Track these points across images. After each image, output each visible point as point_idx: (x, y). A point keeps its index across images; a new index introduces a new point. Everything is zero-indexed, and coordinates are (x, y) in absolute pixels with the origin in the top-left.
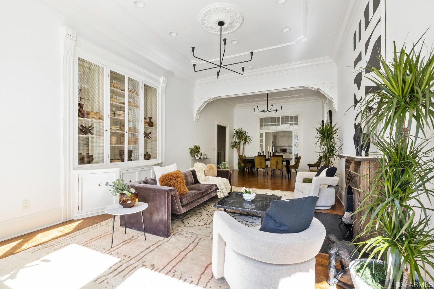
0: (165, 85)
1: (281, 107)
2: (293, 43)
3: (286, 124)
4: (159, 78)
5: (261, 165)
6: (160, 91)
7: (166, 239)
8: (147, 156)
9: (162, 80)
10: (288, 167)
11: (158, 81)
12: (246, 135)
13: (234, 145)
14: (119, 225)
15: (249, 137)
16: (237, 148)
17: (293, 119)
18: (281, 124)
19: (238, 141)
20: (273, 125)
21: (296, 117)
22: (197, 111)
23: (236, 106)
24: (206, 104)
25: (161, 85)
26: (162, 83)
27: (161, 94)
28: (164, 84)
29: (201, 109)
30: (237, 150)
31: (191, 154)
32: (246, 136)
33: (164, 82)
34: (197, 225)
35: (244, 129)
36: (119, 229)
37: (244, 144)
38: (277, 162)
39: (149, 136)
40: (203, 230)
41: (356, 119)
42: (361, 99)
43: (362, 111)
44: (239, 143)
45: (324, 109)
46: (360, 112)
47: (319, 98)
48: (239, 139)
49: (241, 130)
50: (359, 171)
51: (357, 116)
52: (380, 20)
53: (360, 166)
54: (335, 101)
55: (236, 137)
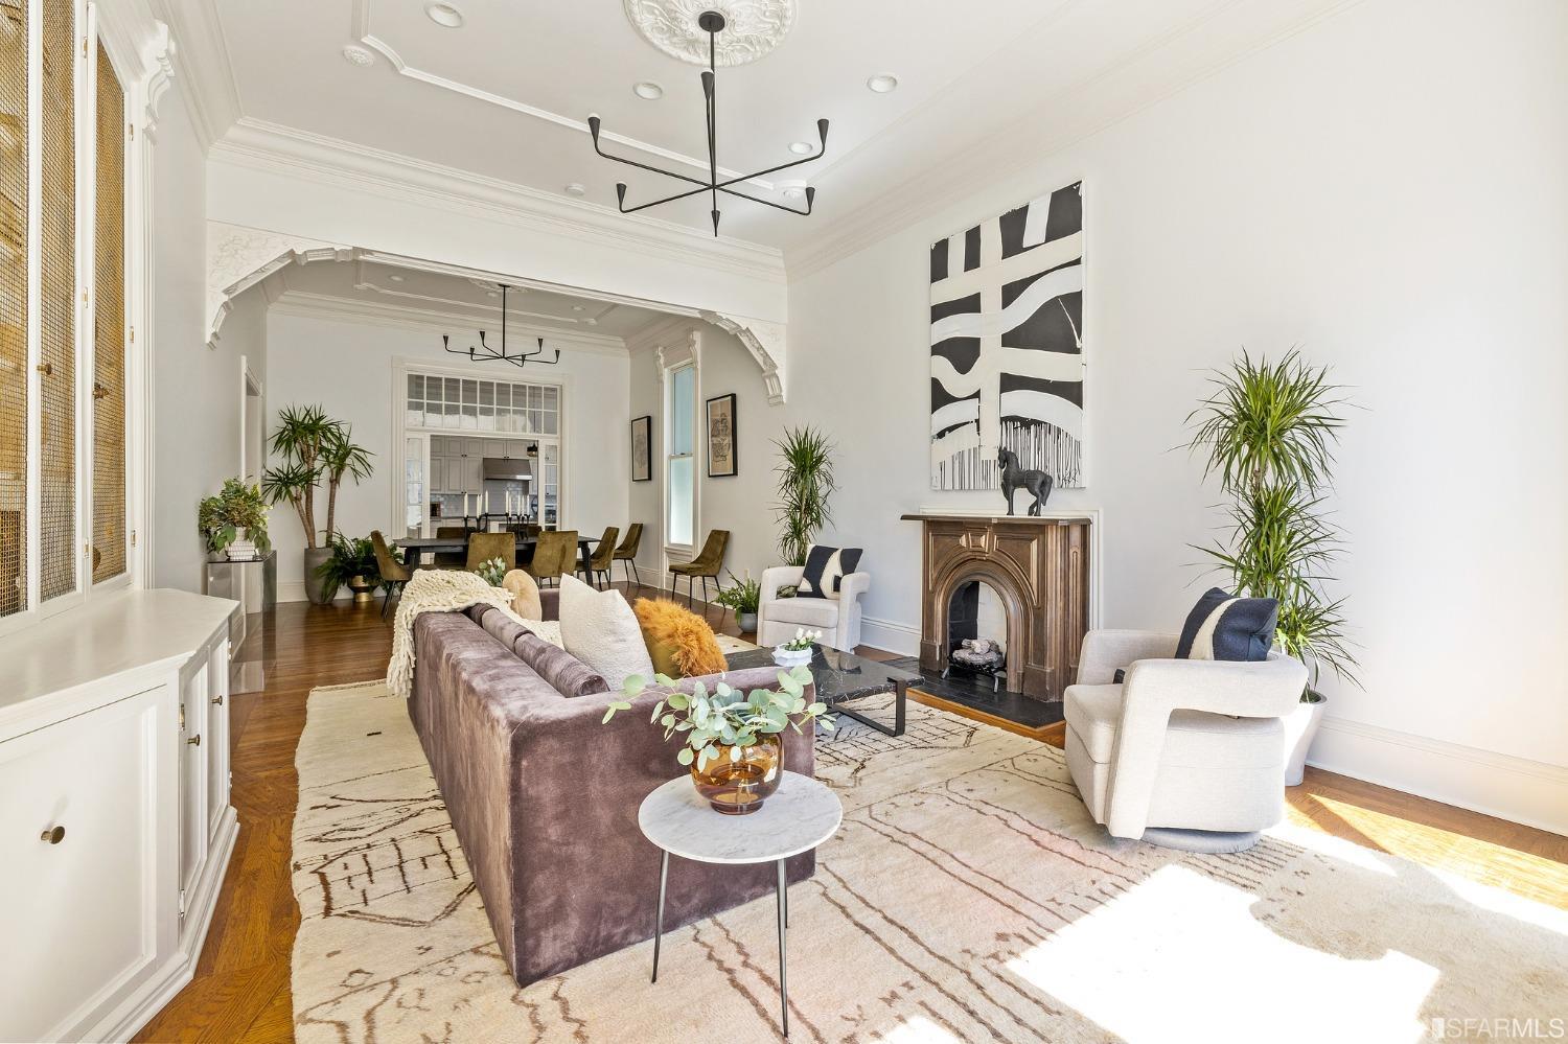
1: (557, 352)
3: (515, 412)
10: (586, 564)
12: (345, 438)
13: (288, 486)
15: (361, 454)
16: (297, 499)
17: (539, 400)
18: (500, 412)
19: (303, 468)
20: (464, 413)
21: (553, 393)
30: (300, 511)
32: (344, 448)
35: (333, 414)
37: (334, 481)
41: (941, 435)
42: (977, 395)
43: (977, 421)
44: (307, 479)
45: (662, 382)
46: (968, 423)
47: (623, 345)
48: (305, 456)
49: (321, 418)
50: (1034, 545)
51: (951, 429)
52: (1077, 262)
53: (1041, 536)
54: (782, 373)
55: (288, 450)
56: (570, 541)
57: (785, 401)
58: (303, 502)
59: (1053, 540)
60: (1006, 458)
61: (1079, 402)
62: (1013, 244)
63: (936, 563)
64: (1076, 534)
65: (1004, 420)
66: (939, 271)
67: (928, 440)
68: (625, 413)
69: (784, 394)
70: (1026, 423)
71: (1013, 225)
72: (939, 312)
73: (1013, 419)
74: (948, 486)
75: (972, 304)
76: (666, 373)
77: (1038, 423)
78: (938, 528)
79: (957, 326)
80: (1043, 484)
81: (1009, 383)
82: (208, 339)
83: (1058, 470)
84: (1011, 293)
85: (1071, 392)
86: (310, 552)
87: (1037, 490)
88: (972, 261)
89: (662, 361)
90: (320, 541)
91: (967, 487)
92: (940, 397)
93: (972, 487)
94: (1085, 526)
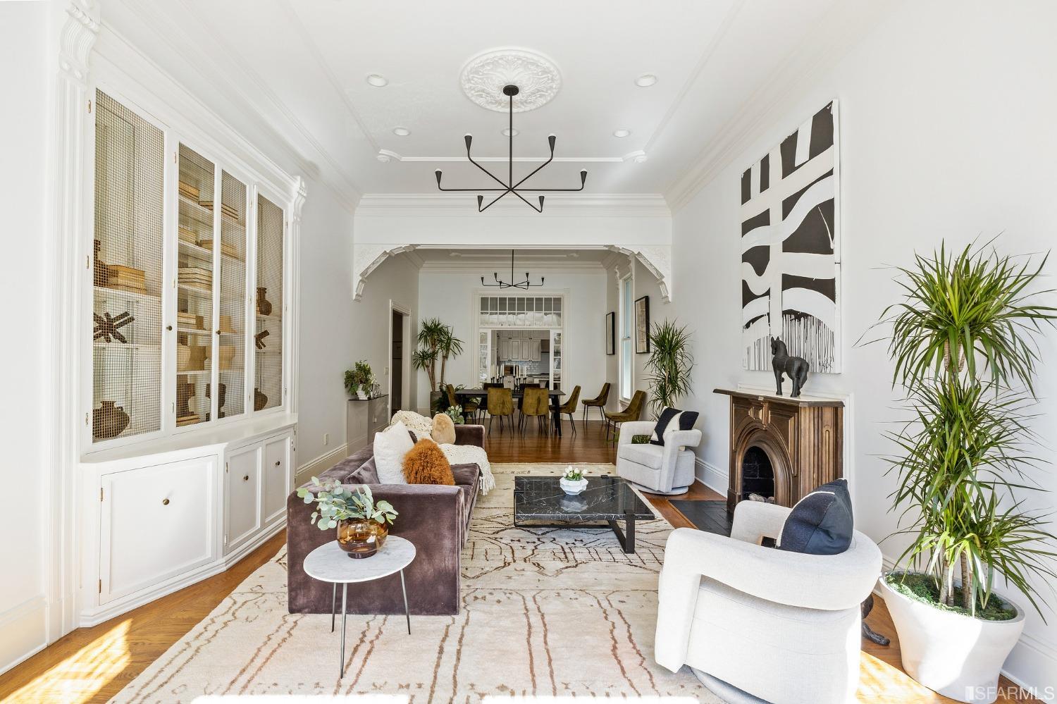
0: (303, 200)
1: (543, 279)
2: (619, 159)
4: (290, 180)
5: (503, 408)
6: (289, 217)
7: (460, 618)
8: (261, 401)
9: (296, 185)
10: (557, 408)
11: (285, 188)
12: (450, 335)
13: (424, 360)
14: (288, 612)
15: (457, 342)
16: (427, 366)
17: (552, 305)
19: (431, 351)
21: (558, 301)
22: (362, 275)
23: (424, 265)
24: (383, 259)
25: (293, 201)
26: (295, 195)
27: (293, 223)
28: (300, 197)
29: (370, 271)
30: (429, 372)
31: (346, 386)
32: (449, 339)
33: (301, 192)
34: (492, 569)
35: (444, 322)
36: (296, 622)
37: (445, 357)
38: (539, 401)
39: (262, 343)
40: (516, 577)
41: (748, 326)
42: (768, 293)
43: (768, 314)
44: (433, 356)
45: (618, 289)
46: (762, 316)
47: (602, 266)
48: (434, 345)
49: (439, 325)
50: (791, 422)
51: (754, 320)
52: (830, 173)
53: (796, 414)
54: (668, 281)
55: (426, 341)
56: (543, 394)
57: (670, 300)
58: (430, 368)
59: (806, 419)
60: (777, 346)
61: (832, 296)
62: (789, 167)
63: (736, 429)
64: (828, 415)
65: (785, 313)
66: (746, 196)
67: (742, 329)
68: (605, 310)
69: (670, 296)
70: (798, 316)
71: (789, 150)
72: (748, 226)
73: (790, 312)
74: (752, 367)
75: (763, 219)
76: (621, 282)
77: (806, 316)
78: (742, 403)
79: (757, 237)
80: (800, 369)
81: (790, 282)
82: (354, 297)
83: (819, 357)
84: (788, 205)
85: (827, 288)
86: (432, 394)
87: (794, 374)
88: (765, 185)
89: (618, 275)
90: (437, 389)
91: (763, 369)
92: (748, 296)
94: (837, 408)
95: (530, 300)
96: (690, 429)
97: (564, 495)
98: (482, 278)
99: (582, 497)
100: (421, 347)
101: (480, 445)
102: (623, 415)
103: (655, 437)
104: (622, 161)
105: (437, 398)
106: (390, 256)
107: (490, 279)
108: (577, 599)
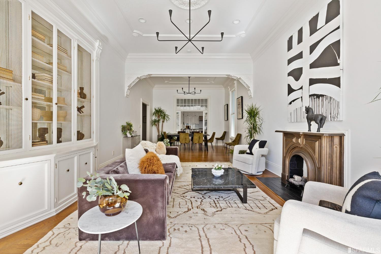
0: (101, 51)
1: (201, 91)
3: (198, 105)
4: (94, 41)
5: (185, 140)
6: (94, 57)
7: (166, 242)
8: (80, 136)
9: (97, 44)
10: (206, 141)
11: (93, 45)
12: (165, 113)
13: (155, 123)
14: (78, 240)
15: (168, 116)
16: (156, 125)
17: (203, 102)
18: (195, 105)
19: (158, 119)
20: (187, 106)
21: (206, 100)
22: (128, 87)
23: (155, 86)
24: (137, 80)
25: (96, 50)
26: (97, 48)
27: (96, 60)
28: (99, 49)
29: (132, 85)
30: (157, 127)
32: (165, 115)
33: (99, 47)
34: (182, 213)
35: (162, 108)
36: (81, 247)
37: (163, 122)
38: (199, 138)
39: (81, 111)
40: (194, 217)
41: (290, 103)
42: (301, 88)
43: (302, 97)
44: (158, 121)
45: (229, 95)
46: (299, 98)
47: (223, 87)
48: (159, 117)
49: (161, 109)
50: (317, 143)
51: (293, 101)
52: (338, 28)
53: (320, 140)
54: (252, 89)
55: (156, 116)
56: (201, 135)
57: (252, 97)
58: (157, 126)
59: (325, 142)
60: (308, 110)
61: (339, 86)
62: (313, 30)
63: (286, 147)
64: (336, 140)
65: (310, 96)
66: (290, 47)
67: (287, 105)
68: (224, 103)
69: (252, 95)
70: (318, 96)
71: (314, 22)
72: (290, 61)
73: (313, 95)
74: (293, 121)
75: (300, 56)
76: (230, 92)
77: (322, 96)
78: (288, 135)
79: (295, 65)
80: (321, 119)
81: (312, 82)
82: (125, 96)
83: (330, 114)
84: (313, 48)
85: (336, 82)
86: (158, 136)
87: (318, 122)
88: (300, 40)
89: (229, 90)
90: (160, 134)
91: (298, 121)
92: (291, 90)
93: (300, 121)
94: (341, 137)
95: (195, 100)
96: (263, 148)
97: (213, 176)
98: (177, 90)
99: (221, 177)
100: (154, 118)
101: (176, 155)
102: (232, 143)
103: (248, 151)
104: (235, 36)
105: (160, 137)
106: (140, 79)
107: (180, 91)
108: (224, 229)
